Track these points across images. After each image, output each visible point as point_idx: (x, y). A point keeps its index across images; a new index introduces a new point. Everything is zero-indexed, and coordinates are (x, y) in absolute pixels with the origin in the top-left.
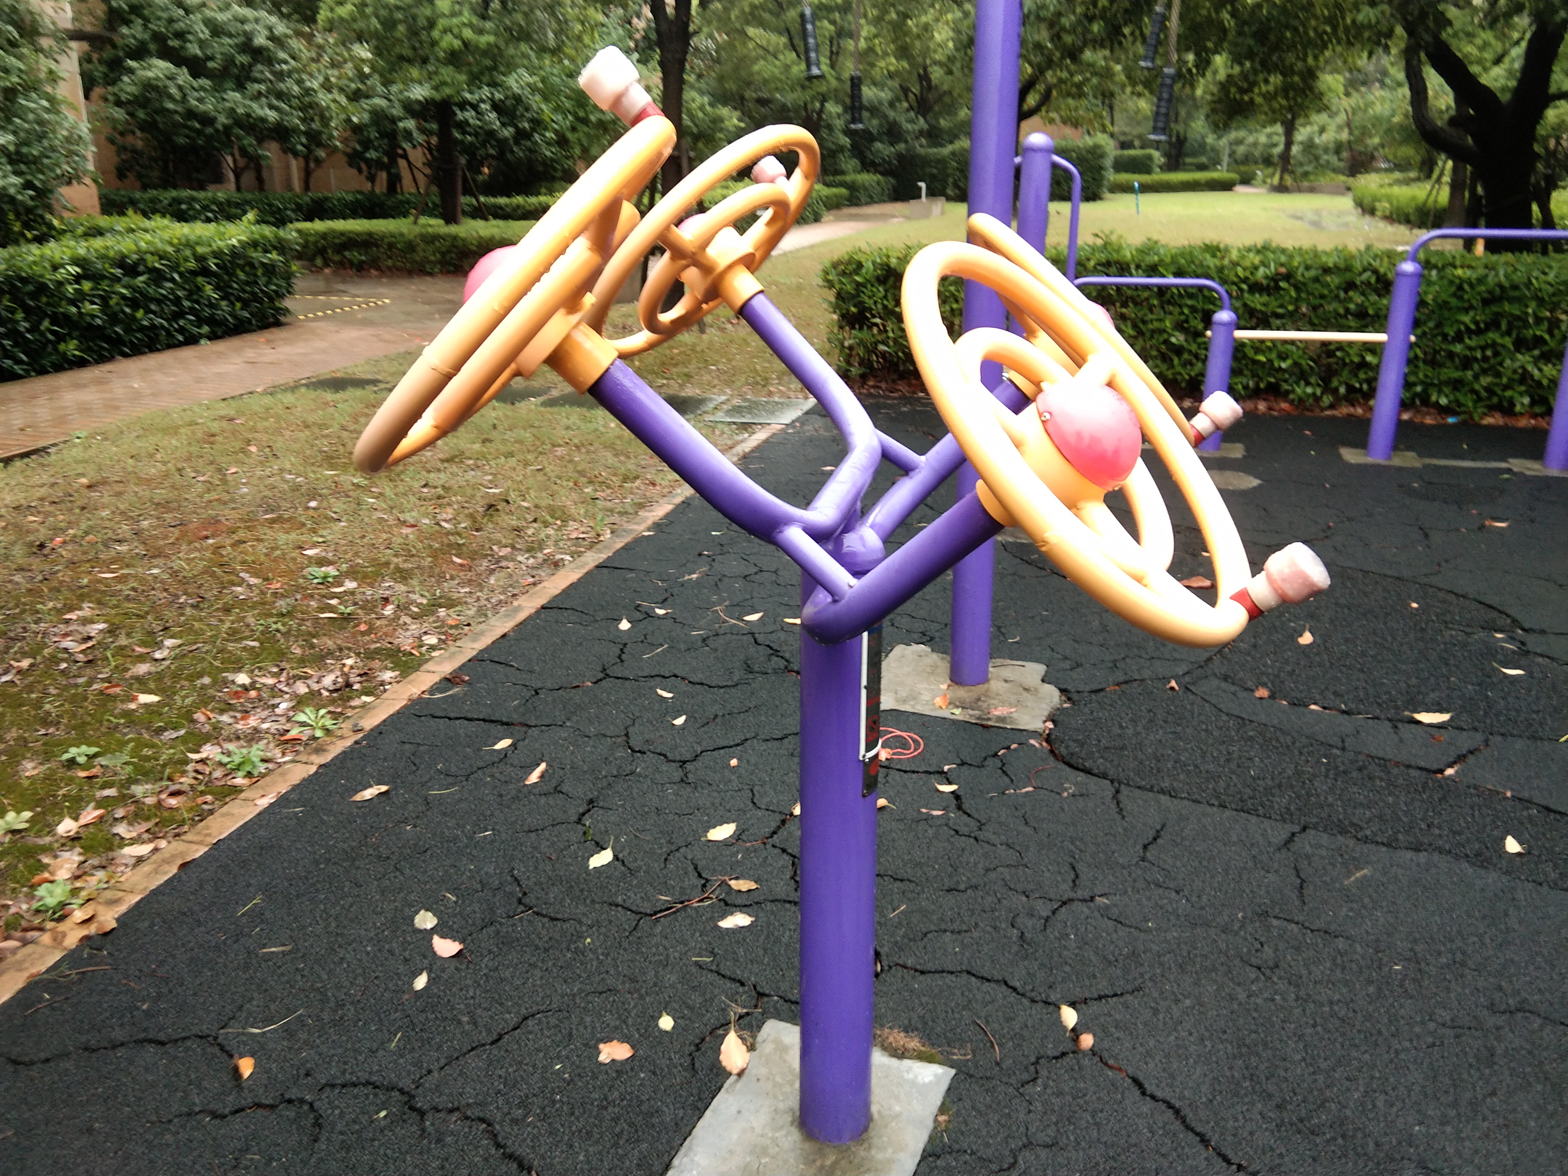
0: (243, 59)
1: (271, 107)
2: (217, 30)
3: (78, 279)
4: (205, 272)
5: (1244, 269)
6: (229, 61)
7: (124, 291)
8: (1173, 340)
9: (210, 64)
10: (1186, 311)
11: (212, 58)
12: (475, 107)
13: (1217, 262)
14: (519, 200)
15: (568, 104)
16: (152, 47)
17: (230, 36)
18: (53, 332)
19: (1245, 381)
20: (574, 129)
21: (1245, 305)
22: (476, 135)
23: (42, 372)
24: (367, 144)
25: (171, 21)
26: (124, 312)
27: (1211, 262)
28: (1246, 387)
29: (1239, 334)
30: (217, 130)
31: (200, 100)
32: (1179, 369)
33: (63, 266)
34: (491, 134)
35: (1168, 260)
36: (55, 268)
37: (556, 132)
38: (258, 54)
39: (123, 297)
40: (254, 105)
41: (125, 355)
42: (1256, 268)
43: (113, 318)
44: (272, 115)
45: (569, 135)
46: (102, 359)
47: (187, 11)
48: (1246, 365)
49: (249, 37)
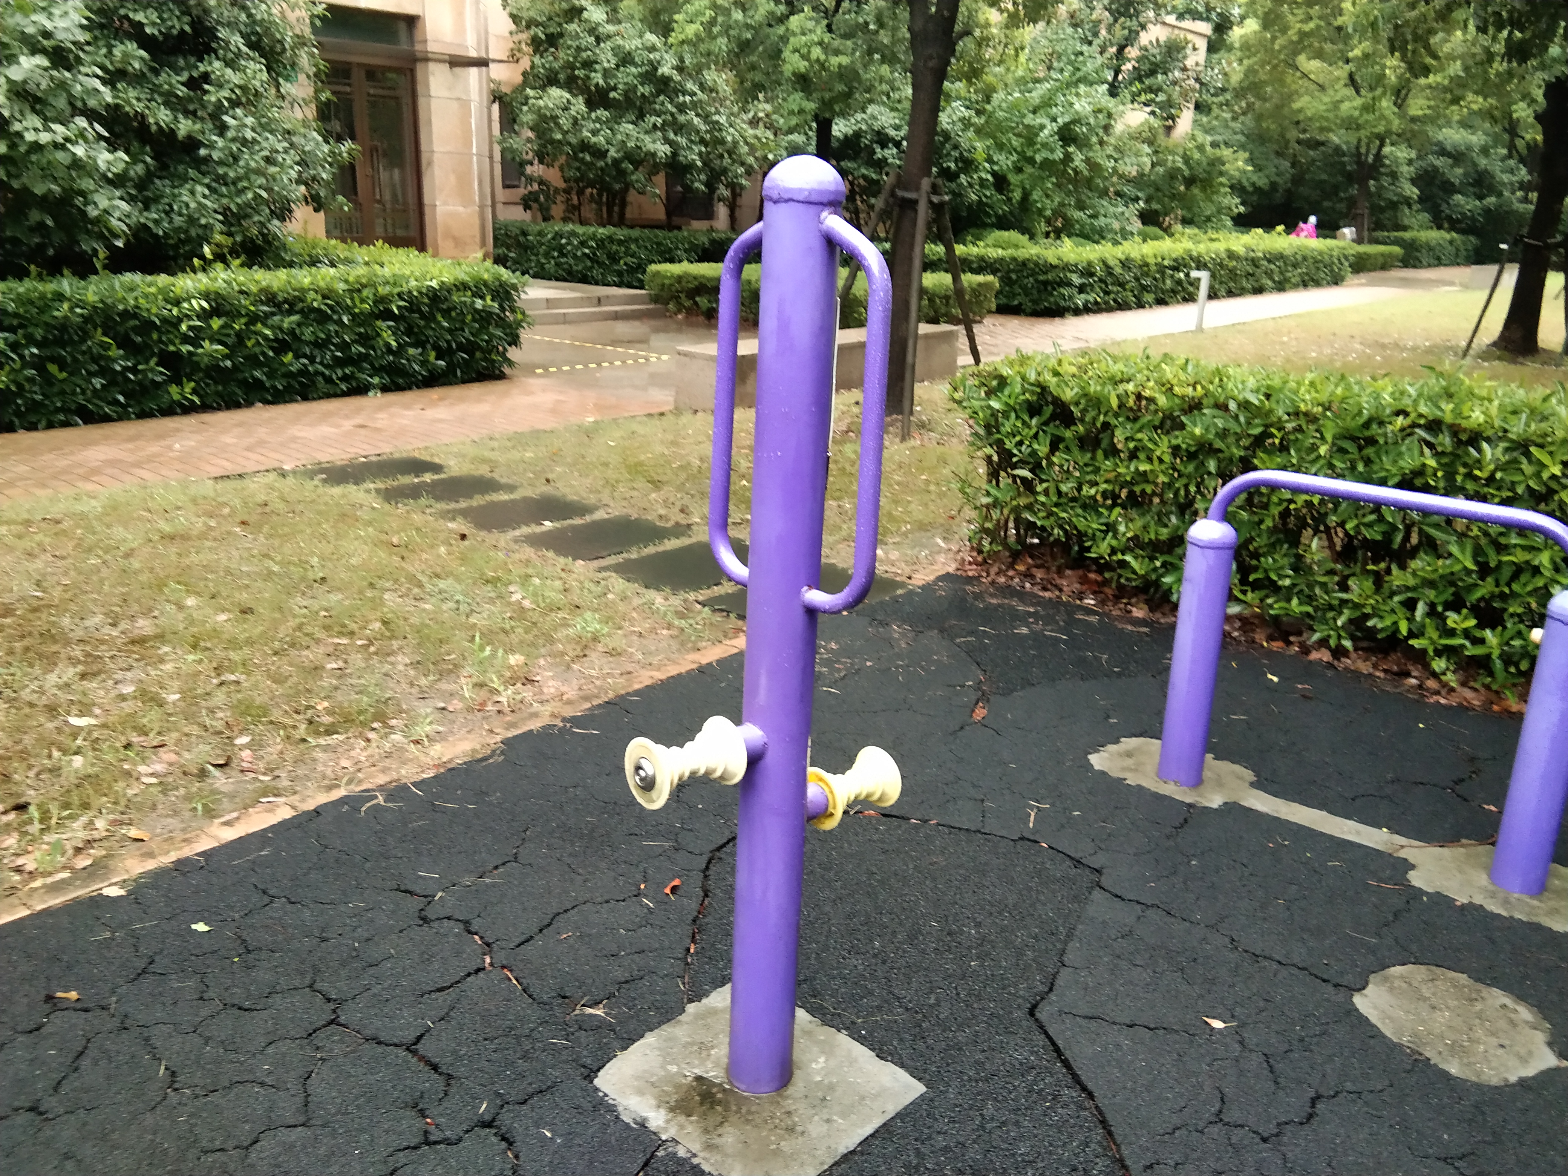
0: (645, 90)
1: (667, 141)
2: (625, 59)
6: (630, 91)
7: (268, 332)
9: (613, 95)
11: (615, 89)
15: (1016, 142)
16: (562, 77)
17: (636, 65)
20: (1019, 170)
25: (579, 49)
26: (264, 354)
30: (606, 165)
31: (595, 133)
33: (186, 300)
36: (177, 303)
37: (994, 174)
38: (664, 85)
39: (266, 339)
40: (647, 139)
41: (266, 402)
44: (662, 150)
45: (1013, 178)
47: (598, 40)
49: (654, 66)
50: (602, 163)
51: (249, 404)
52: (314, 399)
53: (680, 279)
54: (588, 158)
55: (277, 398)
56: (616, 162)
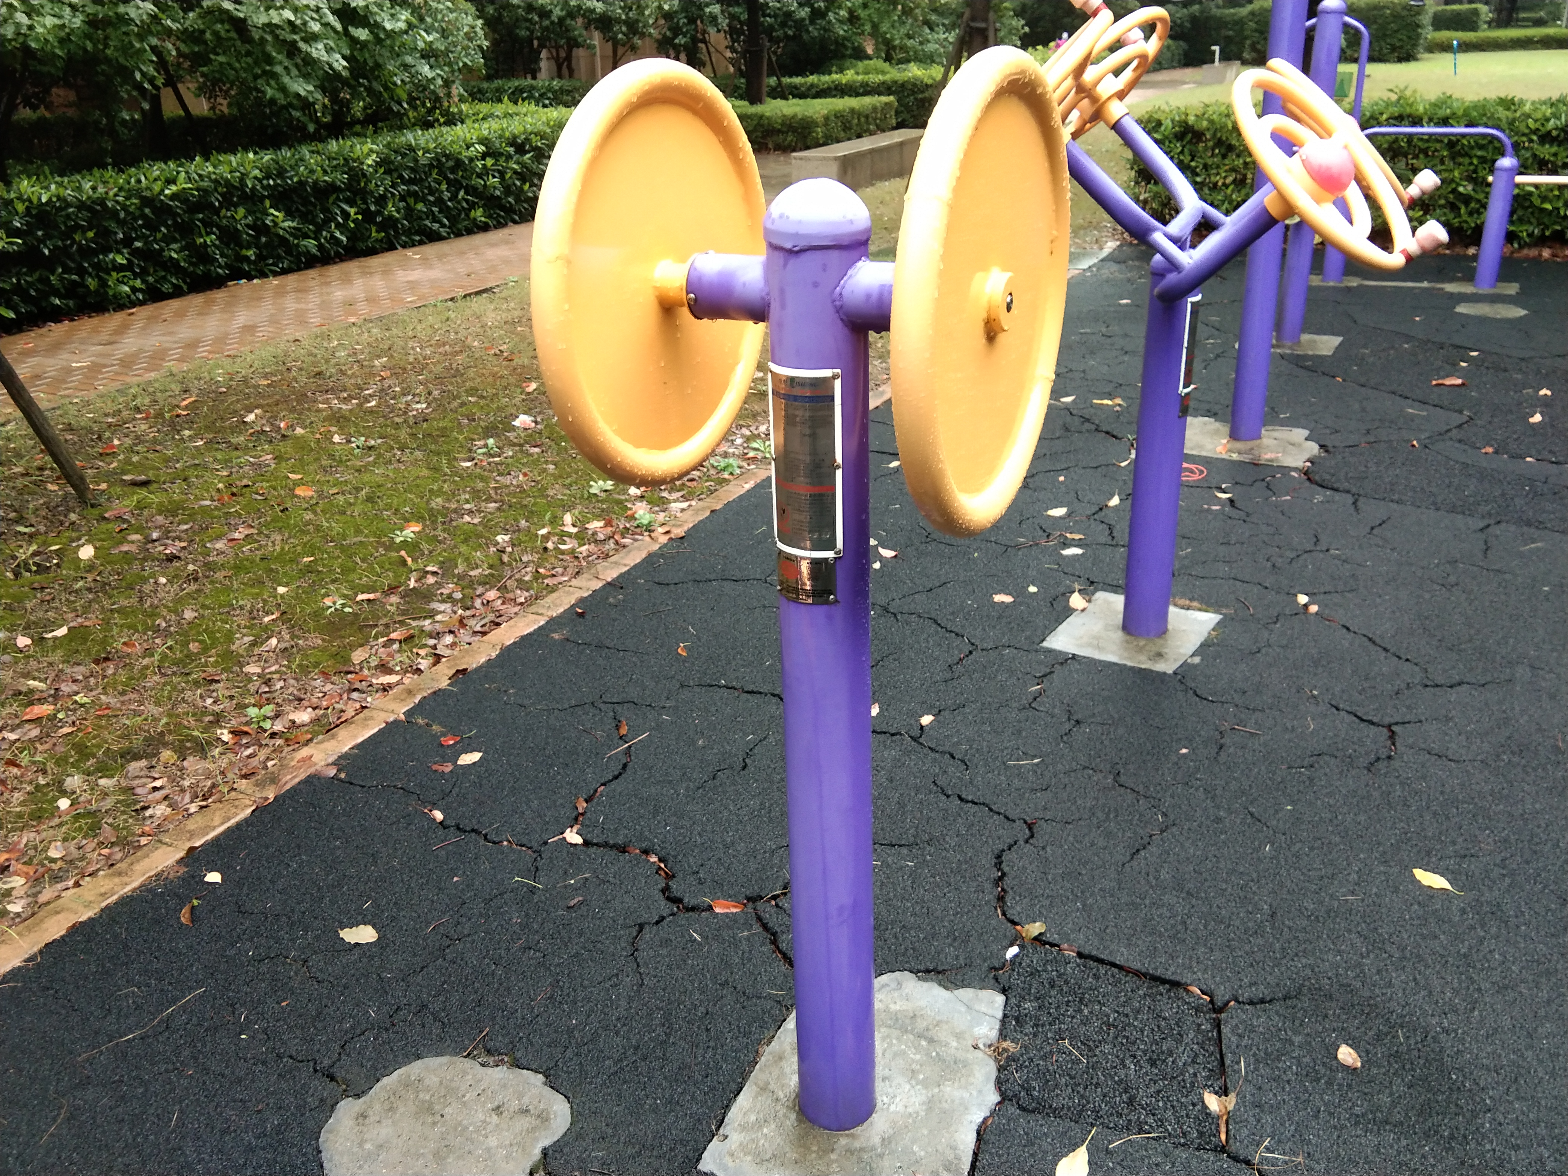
5: (1536, 121)
7: (515, 166)
8: (1461, 189)
10: (1475, 161)
13: (1509, 114)
14: (813, 79)
18: (467, 201)
19: (1531, 229)
21: (1535, 156)
22: (775, 16)
23: (458, 235)
24: (676, 30)
26: (514, 184)
27: (1502, 114)
28: (1530, 235)
29: (1519, 179)
32: (1465, 217)
33: (473, 145)
34: (789, 14)
35: (1460, 113)
39: (515, 172)
41: (515, 222)
42: (1548, 120)
43: (508, 190)
46: (500, 225)
48: (1532, 213)
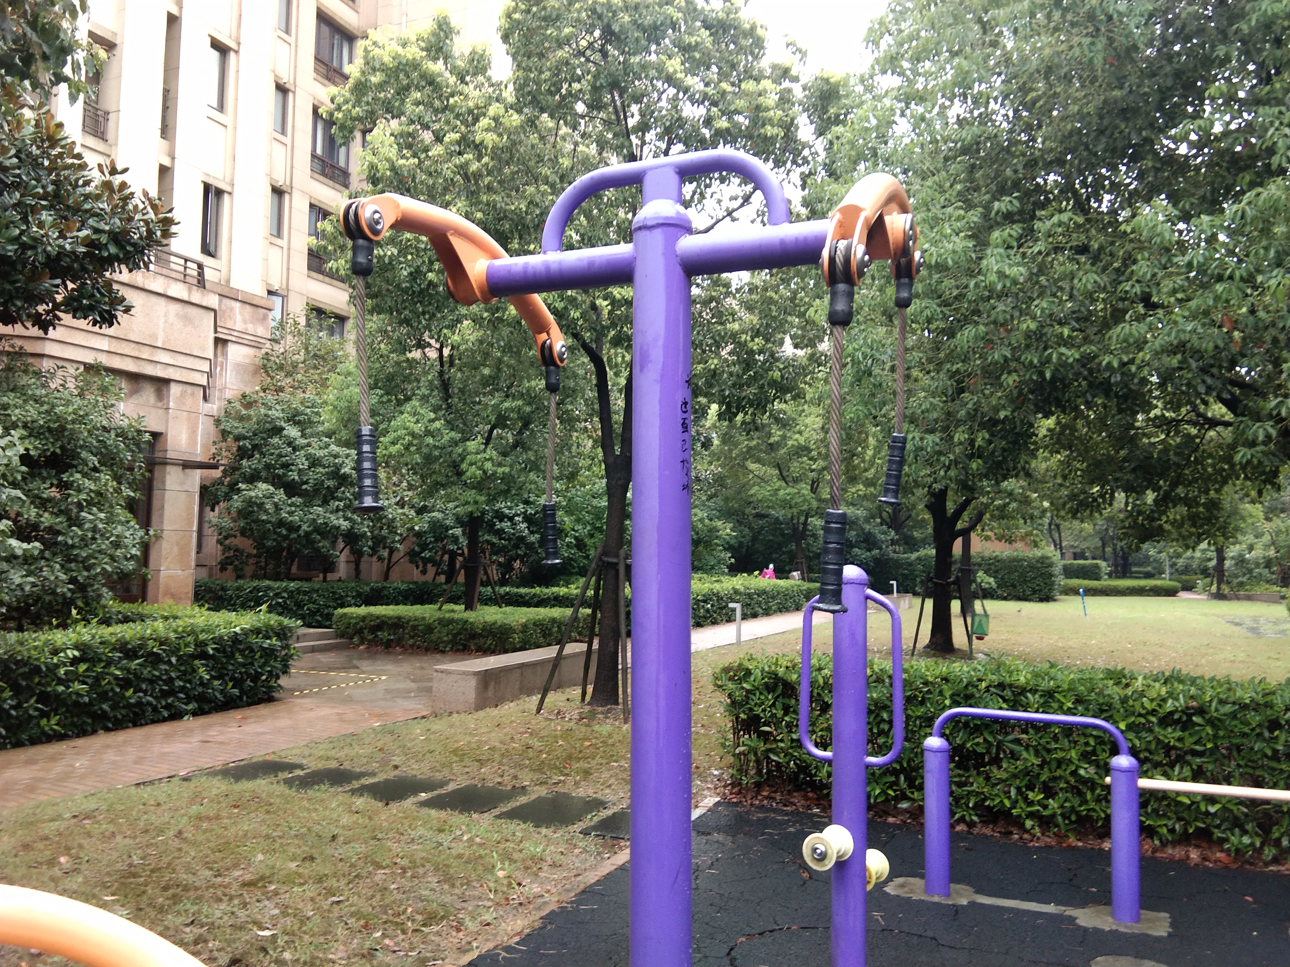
0: (331, 483)
1: (346, 519)
2: (315, 462)
3: (75, 661)
4: (203, 655)
6: (319, 484)
8: (1082, 772)
9: (304, 487)
10: (1092, 742)
11: (306, 483)
12: (511, 519)
13: (1121, 689)
15: (588, 518)
16: (263, 474)
17: (324, 467)
18: (37, 709)
20: (592, 536)
21: (1158, 741)
22: (509, 540)
25: (280, 456)
26: (112, 690)
29: (1144, 783)
30: (299, 536)
31: (291, 513)
33: (64, 650)
34: (522, 539)
36: (55, 652)
37: (576, 538)
38: (343, 480)
39: (116, 678)
40: (333, 517)
41: (107, 730)
42: (1164, 700)
43: (104, 696)
44: (345, 525)
45: (589, 541)
47: (295, 449)
48: (1168, 805)
49: (338, 467)
50: (294, 536)
51: (94, 732)
52: (142, 725)
53: (363, 619)
54: (284, 532)
55: (118, 725)
56: (307, 534)
